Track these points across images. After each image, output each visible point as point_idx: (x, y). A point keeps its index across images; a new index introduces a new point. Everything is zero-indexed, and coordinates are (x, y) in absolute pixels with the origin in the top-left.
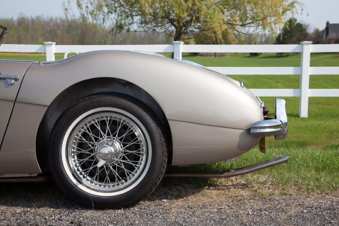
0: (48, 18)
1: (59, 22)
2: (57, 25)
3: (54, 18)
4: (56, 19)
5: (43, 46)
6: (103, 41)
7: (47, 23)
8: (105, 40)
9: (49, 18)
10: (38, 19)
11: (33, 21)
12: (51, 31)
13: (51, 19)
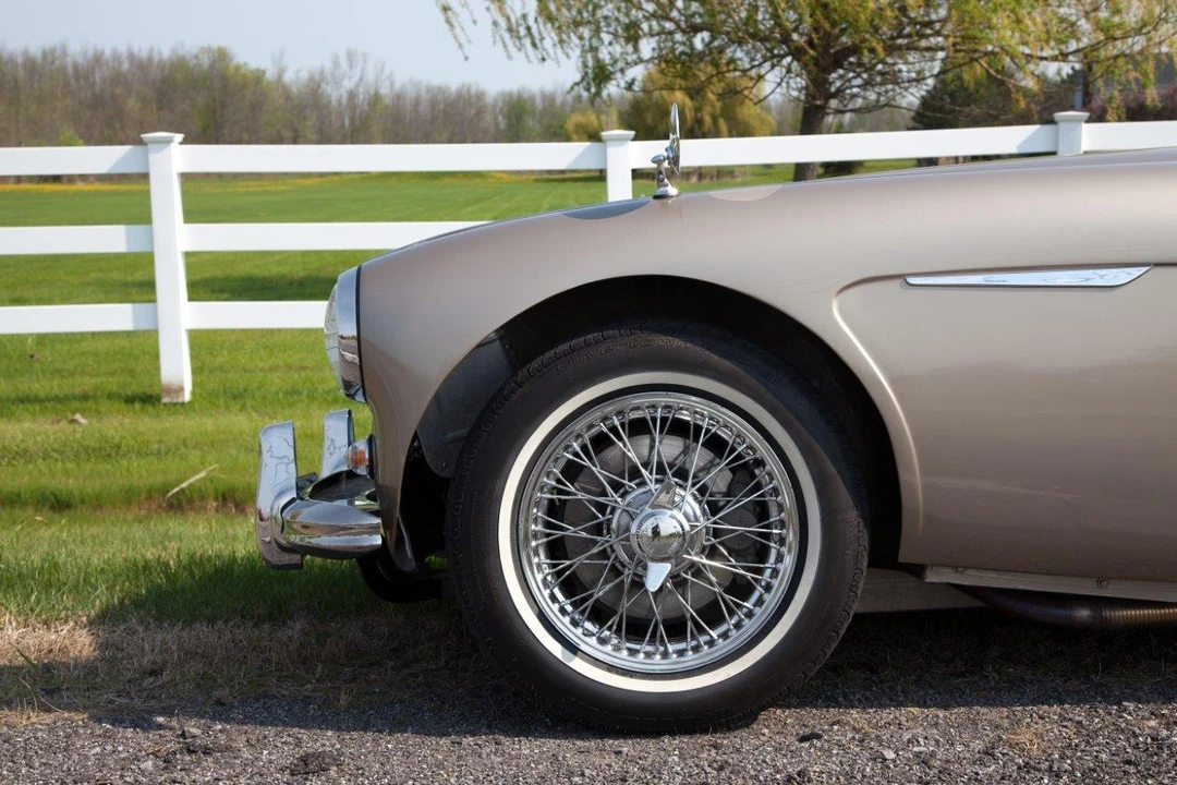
0: (85, 54)
1: (126, 66)
2: (118, 79)
3: (108, 53)
4: (116, 57)
5: (596, 144)
6: (287, 134)
7: (83, 73)
8: (296, 131)
9: (91, 53)
10: (49, 59)
11: (31, 65)
12: (97, 102)
13: (98, 58)
